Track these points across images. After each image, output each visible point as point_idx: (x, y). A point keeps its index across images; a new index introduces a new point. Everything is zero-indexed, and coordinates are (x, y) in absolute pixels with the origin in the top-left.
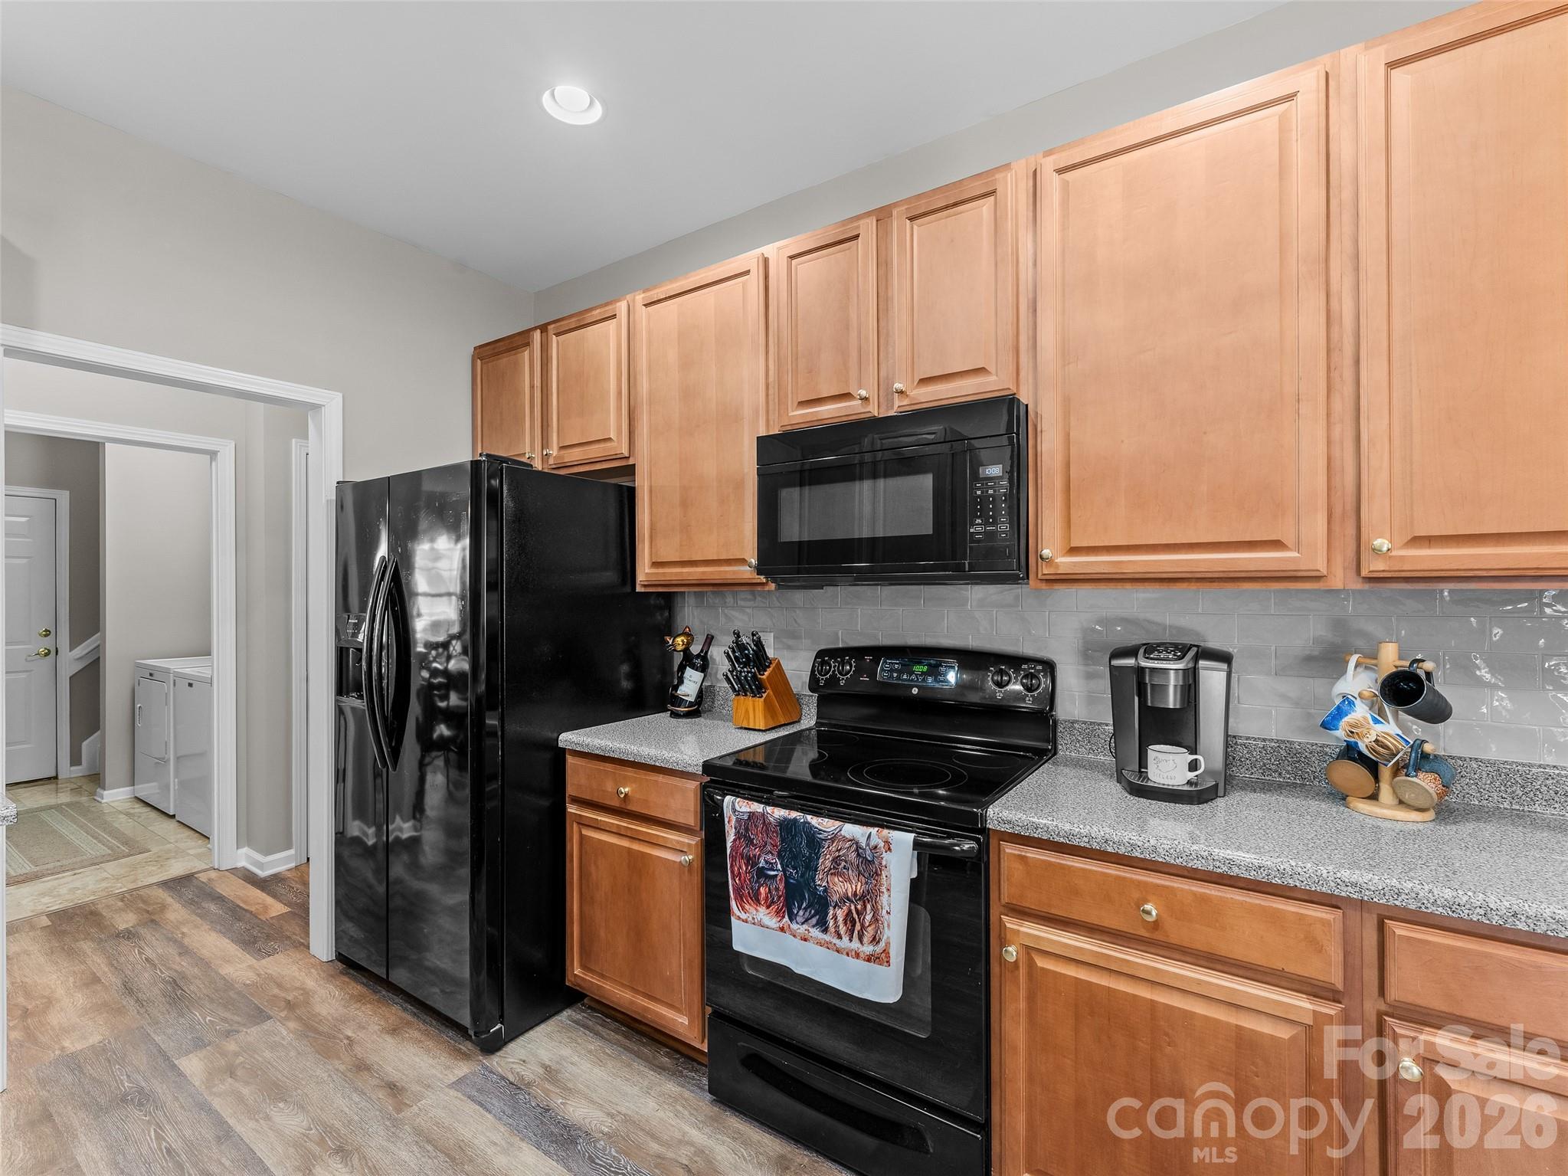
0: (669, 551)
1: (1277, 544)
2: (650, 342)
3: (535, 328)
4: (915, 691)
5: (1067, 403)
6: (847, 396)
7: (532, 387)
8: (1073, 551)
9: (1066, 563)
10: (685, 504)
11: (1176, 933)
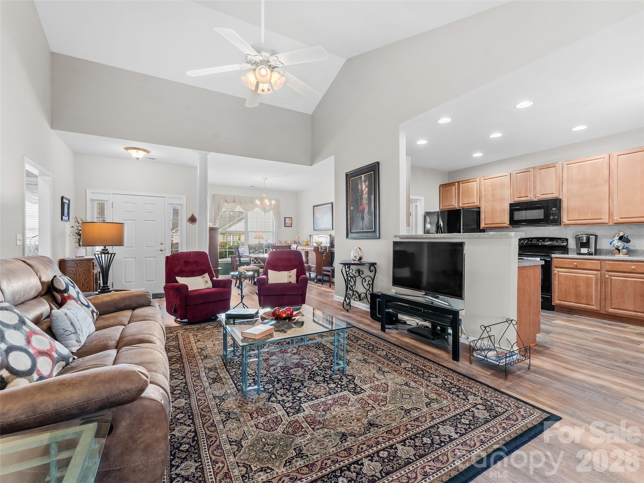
0: (488, 222)
1: (601, 219)
2: (484, 186)
3: (456, 182)
4: (540, 244)
5: (568, 199)
6: (527, 196)
7: (455, 193)
8: (569, 220)
9: (567, 222)
10: (492, 214)
11: (579, 267)
